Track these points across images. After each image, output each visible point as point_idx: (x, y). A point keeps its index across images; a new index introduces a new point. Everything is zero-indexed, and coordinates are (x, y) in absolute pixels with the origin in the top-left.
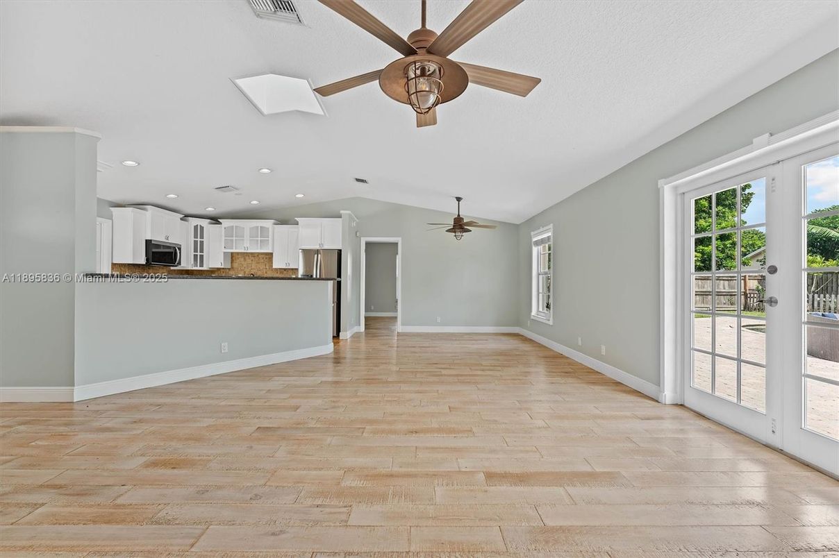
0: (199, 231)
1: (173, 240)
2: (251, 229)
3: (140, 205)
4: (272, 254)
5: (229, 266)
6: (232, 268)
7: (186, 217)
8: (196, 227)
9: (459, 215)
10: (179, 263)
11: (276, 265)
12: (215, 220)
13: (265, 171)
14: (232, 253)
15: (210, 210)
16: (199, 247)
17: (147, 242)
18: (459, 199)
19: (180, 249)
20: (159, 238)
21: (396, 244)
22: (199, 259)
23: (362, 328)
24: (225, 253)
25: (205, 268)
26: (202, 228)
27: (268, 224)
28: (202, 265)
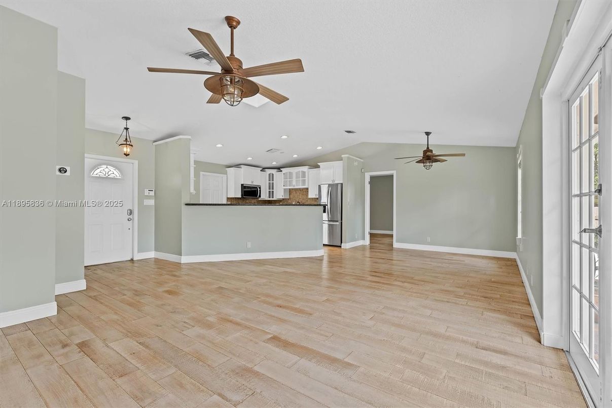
0: (271, 177)
1: (256, 183)
2: (297, 173)
3: (238, 166)
4: (307, 189)
5: (288, 197)
6: (290, 198)
7: (263, 169)
8: (270, 174)
9: (428, 148)
10: (260, 196)
11: (310, 196)
12: (279, 169)
13: (284, 137)
14: (290, 189)
15: (274, 164)
16: (271, 186)
17: (242, 185)
18: (428, 134)
19: (260, 188)
20: (248, 183)
21: (392, 176)
22: (271, 194)
23: (367, 241)
24: (284, 189)
25: (274, 199)
26: (273, 175)
27: (305, 169)
28: (273, 197)
